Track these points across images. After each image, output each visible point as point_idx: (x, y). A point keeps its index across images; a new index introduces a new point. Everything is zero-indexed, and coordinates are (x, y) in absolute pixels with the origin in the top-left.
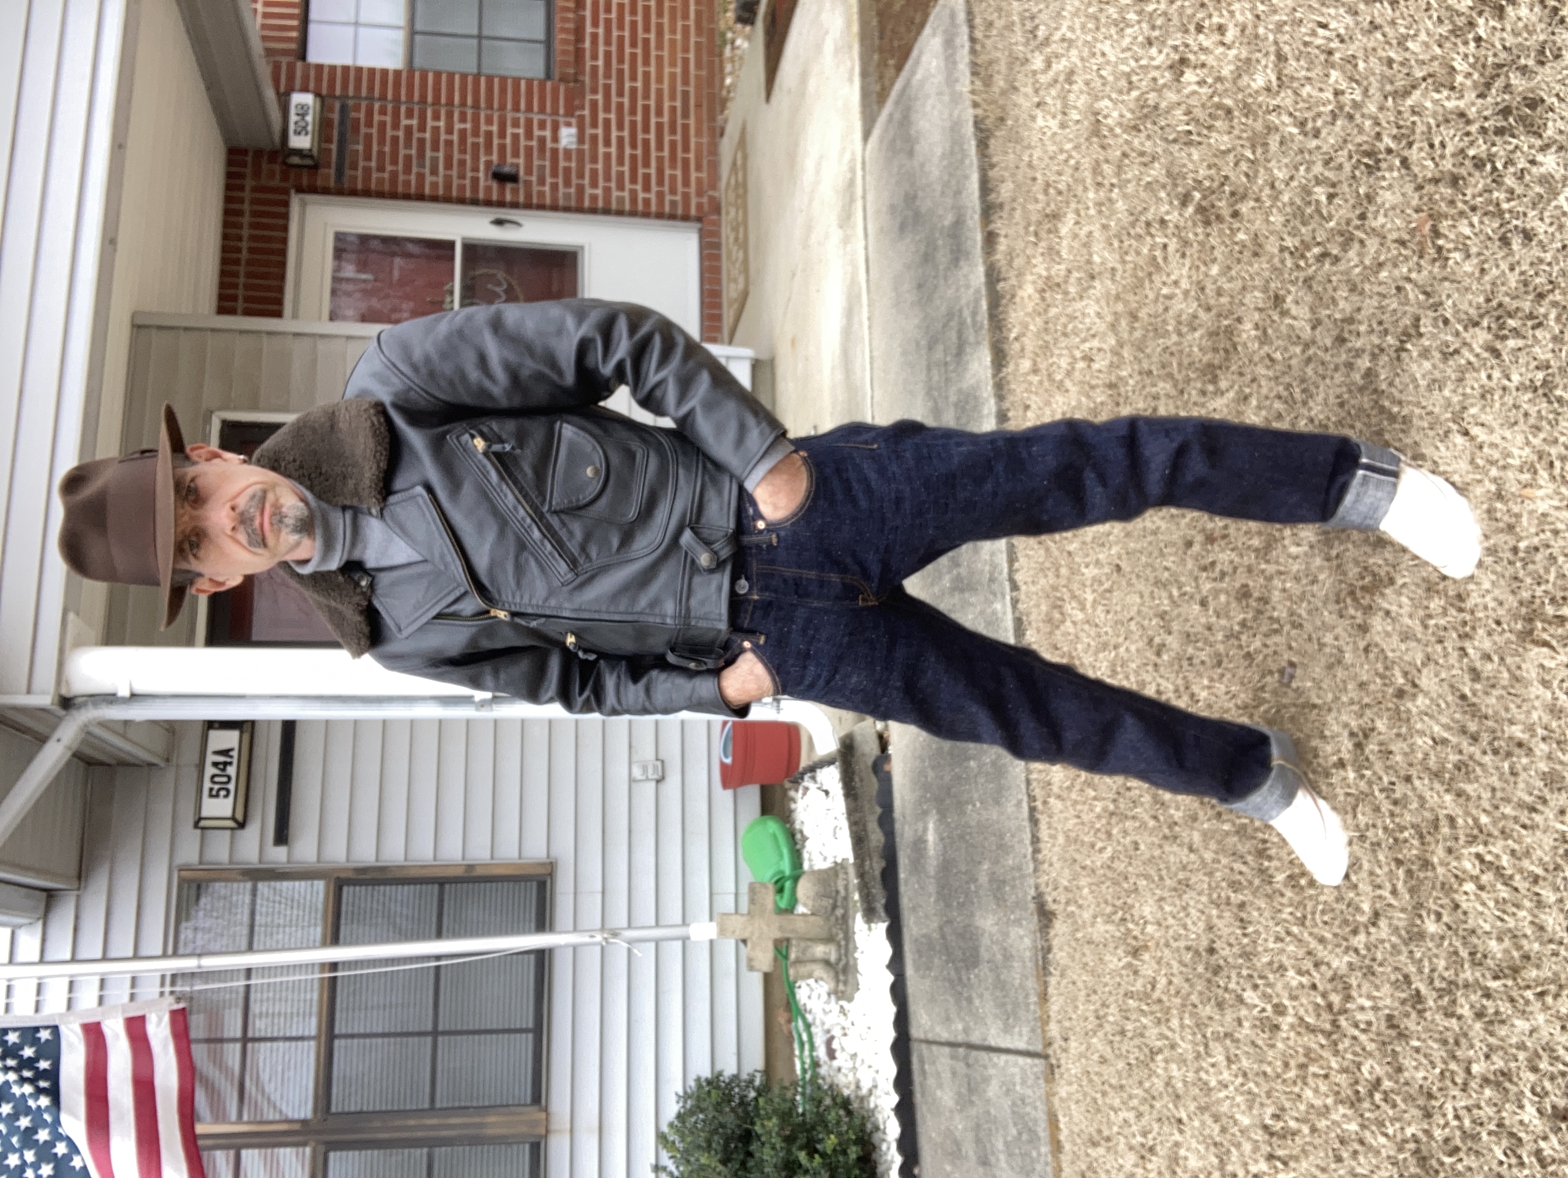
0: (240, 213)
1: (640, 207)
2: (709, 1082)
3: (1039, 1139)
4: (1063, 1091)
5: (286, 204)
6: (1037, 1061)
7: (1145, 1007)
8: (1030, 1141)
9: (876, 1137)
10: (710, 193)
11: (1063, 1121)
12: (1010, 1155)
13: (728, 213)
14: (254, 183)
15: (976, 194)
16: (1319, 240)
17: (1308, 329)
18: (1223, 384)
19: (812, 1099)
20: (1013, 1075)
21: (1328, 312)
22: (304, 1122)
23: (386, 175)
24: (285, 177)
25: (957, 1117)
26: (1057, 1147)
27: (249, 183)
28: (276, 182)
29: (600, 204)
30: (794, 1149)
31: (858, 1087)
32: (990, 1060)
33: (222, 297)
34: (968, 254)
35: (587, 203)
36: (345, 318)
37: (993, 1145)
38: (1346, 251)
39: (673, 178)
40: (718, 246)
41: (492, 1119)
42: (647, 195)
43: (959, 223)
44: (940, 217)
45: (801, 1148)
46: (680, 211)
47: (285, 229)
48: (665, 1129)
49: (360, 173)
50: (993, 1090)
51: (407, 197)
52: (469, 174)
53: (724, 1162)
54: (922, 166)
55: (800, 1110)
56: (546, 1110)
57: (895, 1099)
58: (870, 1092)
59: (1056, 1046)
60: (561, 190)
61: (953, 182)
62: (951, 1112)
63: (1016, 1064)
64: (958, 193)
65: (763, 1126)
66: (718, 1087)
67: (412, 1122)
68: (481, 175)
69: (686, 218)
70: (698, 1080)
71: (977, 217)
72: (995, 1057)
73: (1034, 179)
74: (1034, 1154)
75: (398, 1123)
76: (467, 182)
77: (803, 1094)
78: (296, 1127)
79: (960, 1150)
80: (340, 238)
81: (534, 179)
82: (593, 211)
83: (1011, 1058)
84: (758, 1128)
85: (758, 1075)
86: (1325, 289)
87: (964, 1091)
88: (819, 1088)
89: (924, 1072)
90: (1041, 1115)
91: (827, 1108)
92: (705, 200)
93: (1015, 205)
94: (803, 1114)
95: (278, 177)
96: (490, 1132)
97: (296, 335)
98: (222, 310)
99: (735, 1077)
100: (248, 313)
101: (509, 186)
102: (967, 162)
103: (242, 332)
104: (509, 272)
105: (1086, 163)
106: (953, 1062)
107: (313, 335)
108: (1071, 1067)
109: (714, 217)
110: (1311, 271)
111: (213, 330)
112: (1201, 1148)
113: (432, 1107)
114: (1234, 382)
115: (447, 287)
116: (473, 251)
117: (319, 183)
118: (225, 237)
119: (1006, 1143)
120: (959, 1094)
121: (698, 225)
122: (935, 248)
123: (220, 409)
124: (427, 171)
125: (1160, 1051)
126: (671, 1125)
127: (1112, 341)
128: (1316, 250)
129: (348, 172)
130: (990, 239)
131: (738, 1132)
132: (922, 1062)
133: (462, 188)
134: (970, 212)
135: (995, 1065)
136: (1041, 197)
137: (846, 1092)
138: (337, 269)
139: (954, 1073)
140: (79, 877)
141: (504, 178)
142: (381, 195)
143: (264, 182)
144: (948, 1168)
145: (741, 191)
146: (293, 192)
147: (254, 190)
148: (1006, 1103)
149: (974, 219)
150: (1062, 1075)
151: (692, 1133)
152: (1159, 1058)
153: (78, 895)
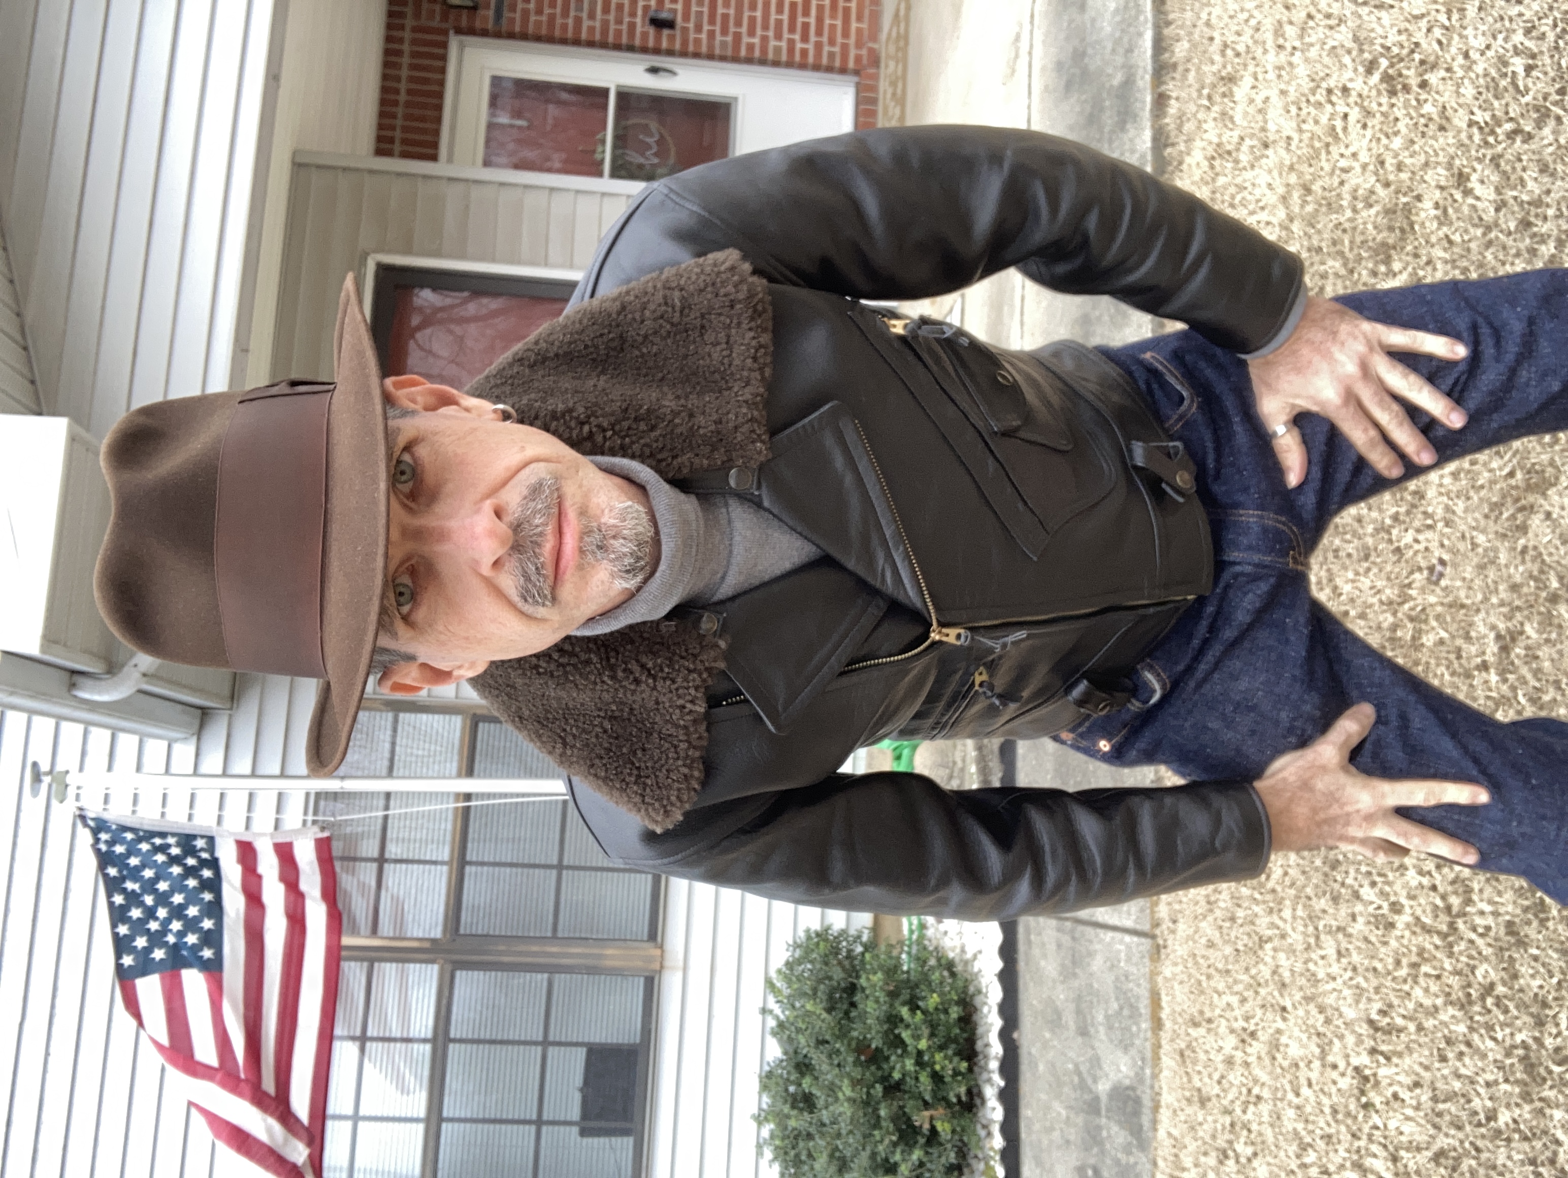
0: (399, 53)
1: (797, 58)
2: (818, 935)
3: (1140, 1015)
4: (1167, 970)
5: (445, 45)
6: (1143, 940)
7: (1257, 896)
8: (1131, 1017)
9: (978, 1001)
10: (870, 45)
11: (1165, 1000)
12: (1110, 1028)
13: (887, 66)
14: (415, 23)
15: (1149, 53)
16: (1512, 115)
17: (1492, 210)
18: (1396, 266)
19: (918, 959)
20: (1119, 951)
21: (1515, 193)
22: (434, 941)
23: (544, 18)
24: (445, 18)
25: (1060, 987)
26: (1157, 1024)
27: (409, 22)
28: (436, 23)
29: (757, 53)
30: (897, 1004)
31: (963, 951)
32: (1097, 936)
33: (380, 139)
34: (1135, 117)
35: (743, 53)
36: (498, 166)
37: (1093, 1018)
38: (1540, 129)
39: (833, 27)
40: (874, 101)
41: (609, 952)
42: (805, 46)
43: (1129, 82)
44: (1109, 75)
45: (904, 1004)
46: (837, 63)
47: (443, 71)
48: (773, 974)
49: (518, 16)
50: (1097, 964)
51: (564, 41)
52: (627, 19)
53: (829, 1010)
54: (1093, 20)
55: (905, 968)
56: (661, 947)
57: (999, 965)
58: (975, 957)
59: (1164, 927)
60: (719, 38)
61: (1126, 40)
62: (1054, 981)
63: (1121, 942)
64: (1130, 51)
65: (868, 979)
66: (826, 940)
67: (535, 948)
68: (639, 20)
69: (843, 71)
70: (808, 931)
71: (1148, 77)
72: (1101, 933)
73: (1211, 39)
74: (1134, 1029)
75: (522, 948)
76: (624, 27)
77: (909, 953)
78: (427, 945)
79: (1060, 1018)
80: (496, 81)
81: (691, 25)
82: (749, 61)
83: (1118, 935)
84: (863, 981)
85: (866, 932)
86: (1514, 169)
87: (1067, 962)
88: (925, 948)
89: (1029, 942)
90: (1143, 992)
91: (932, 968)
92: (864, 52)
93: (1189, 66)
94: (908, 972)
95: (438, 18)
96: (609, 963)
97: (451, 179)
98: (380, 152)
99: (843, 932)
100: (405, 155)
101: (666, 32)
102: (1142, 18)
103: (399, 175)
104: (662, 123)
105: (1268, 25)
106: (1060, 935)
107: (466, 181)
108: (1177, 948)
109: (872, 71)
110: (1500, 148)
111: (371, 172)
112: (1304, 1037)
113: (554, 937)
114: (1408, 264)
115: (599, 136)
116: (626, 98)
117: (478, 24)
118: (385, 77)
119: (1107, 1017)
120: (1063, 965)
121: (856, 79)
122: (1102, 110)
123: (377, 251)
124: (585, 15)
125: (1270, 939)
126: (779, 971)
127: (1282, 214)
128: (1509, 126)
129: (506, 14)
130: (1161, 101)
131: (843, 985)
132: (1028, 932)
133: (618, 33)
134: (1140, 72)
135: (1101, 941)
136: (1217, 58)
137: (951, 955)
138: (492, 115)
139: (1059, 946)
140: (232, 698)
141: (659, 24)
142: (538, 39)
143: (424, 22)
144: (1048, 1035)
145: (902, 44)
146: (451, 32)
147: (415, 30)
148: (1109, 978)
149: (1145, 80)
150: (1168, 955)
151: (799, 980)
152: (1268, 946)
153: (230, 716)
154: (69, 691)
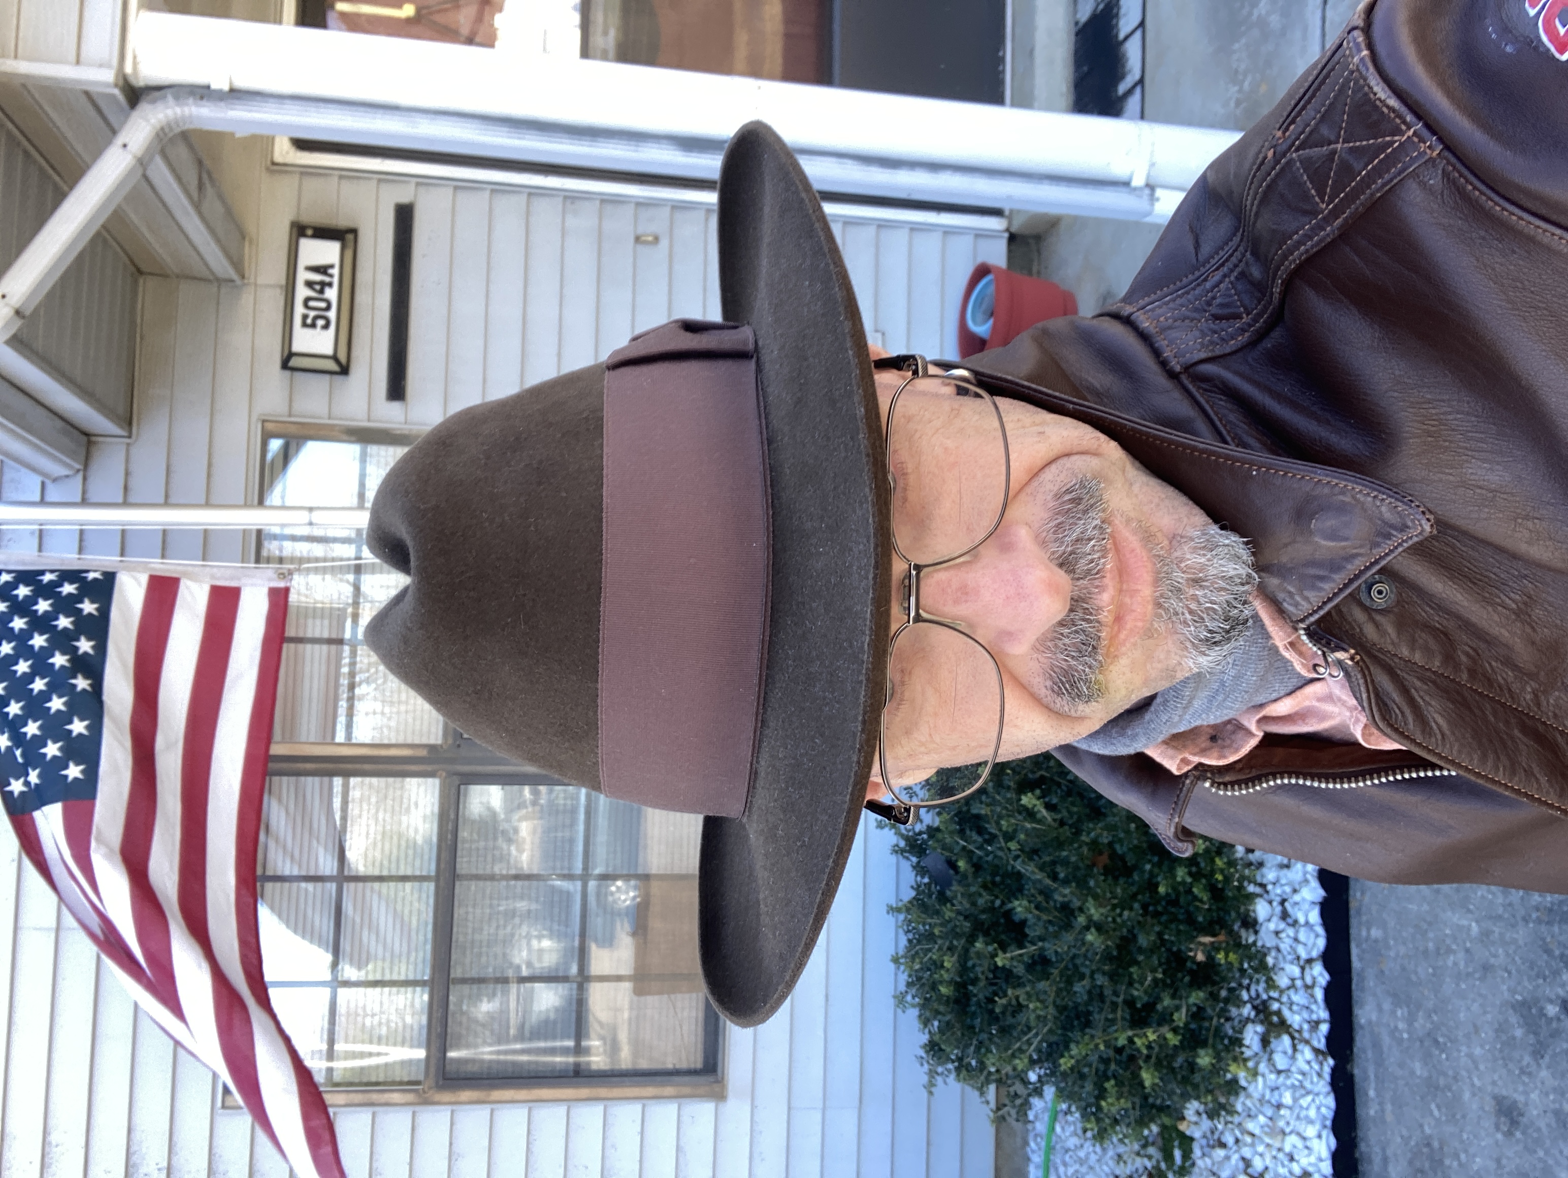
22: (432, 748)
78: (425, 753)
140: (129, 420)
153: (128, 445)
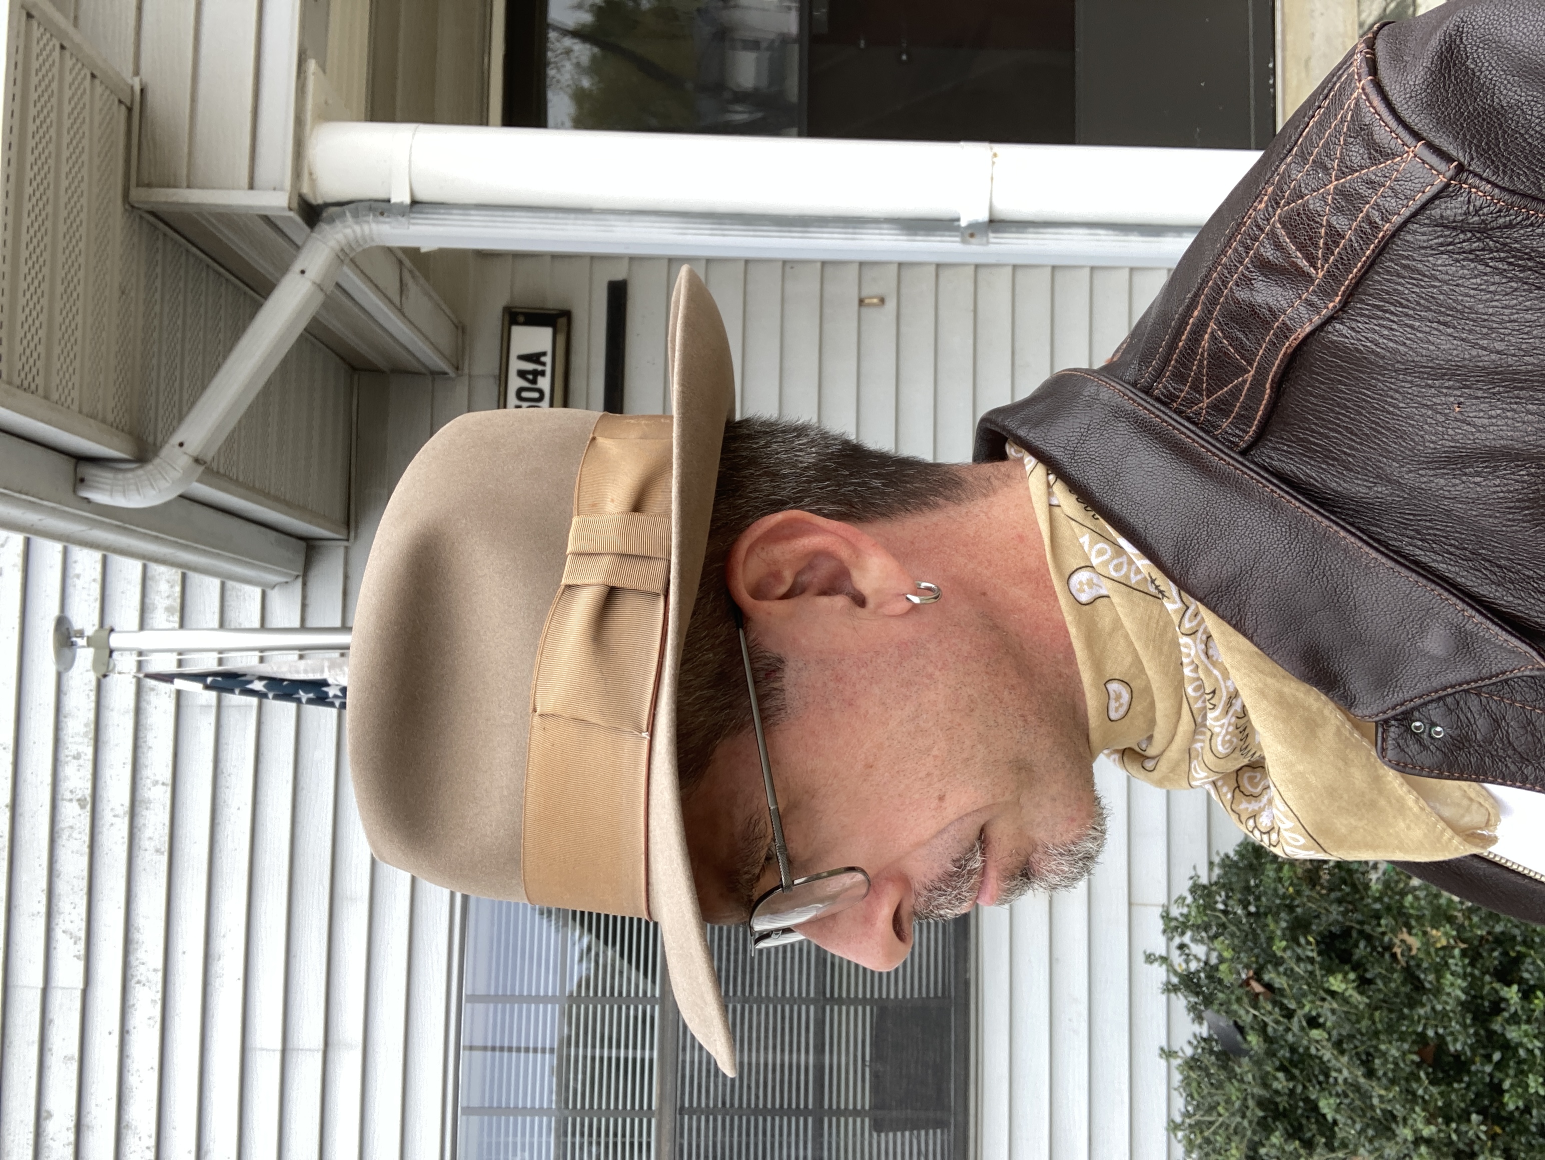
140: (347, 524)
154: (75, 491)
